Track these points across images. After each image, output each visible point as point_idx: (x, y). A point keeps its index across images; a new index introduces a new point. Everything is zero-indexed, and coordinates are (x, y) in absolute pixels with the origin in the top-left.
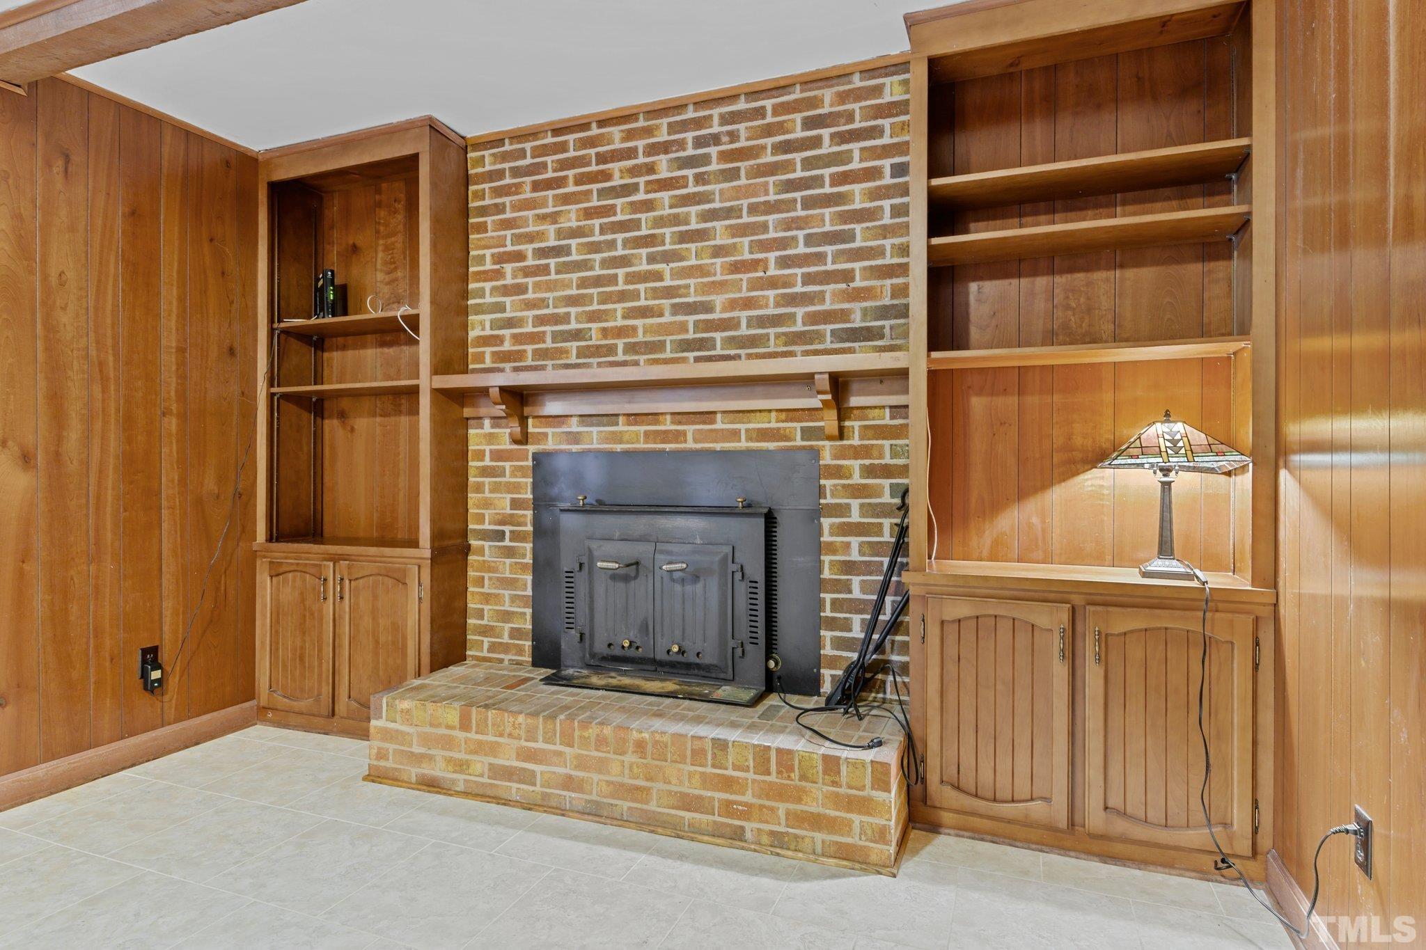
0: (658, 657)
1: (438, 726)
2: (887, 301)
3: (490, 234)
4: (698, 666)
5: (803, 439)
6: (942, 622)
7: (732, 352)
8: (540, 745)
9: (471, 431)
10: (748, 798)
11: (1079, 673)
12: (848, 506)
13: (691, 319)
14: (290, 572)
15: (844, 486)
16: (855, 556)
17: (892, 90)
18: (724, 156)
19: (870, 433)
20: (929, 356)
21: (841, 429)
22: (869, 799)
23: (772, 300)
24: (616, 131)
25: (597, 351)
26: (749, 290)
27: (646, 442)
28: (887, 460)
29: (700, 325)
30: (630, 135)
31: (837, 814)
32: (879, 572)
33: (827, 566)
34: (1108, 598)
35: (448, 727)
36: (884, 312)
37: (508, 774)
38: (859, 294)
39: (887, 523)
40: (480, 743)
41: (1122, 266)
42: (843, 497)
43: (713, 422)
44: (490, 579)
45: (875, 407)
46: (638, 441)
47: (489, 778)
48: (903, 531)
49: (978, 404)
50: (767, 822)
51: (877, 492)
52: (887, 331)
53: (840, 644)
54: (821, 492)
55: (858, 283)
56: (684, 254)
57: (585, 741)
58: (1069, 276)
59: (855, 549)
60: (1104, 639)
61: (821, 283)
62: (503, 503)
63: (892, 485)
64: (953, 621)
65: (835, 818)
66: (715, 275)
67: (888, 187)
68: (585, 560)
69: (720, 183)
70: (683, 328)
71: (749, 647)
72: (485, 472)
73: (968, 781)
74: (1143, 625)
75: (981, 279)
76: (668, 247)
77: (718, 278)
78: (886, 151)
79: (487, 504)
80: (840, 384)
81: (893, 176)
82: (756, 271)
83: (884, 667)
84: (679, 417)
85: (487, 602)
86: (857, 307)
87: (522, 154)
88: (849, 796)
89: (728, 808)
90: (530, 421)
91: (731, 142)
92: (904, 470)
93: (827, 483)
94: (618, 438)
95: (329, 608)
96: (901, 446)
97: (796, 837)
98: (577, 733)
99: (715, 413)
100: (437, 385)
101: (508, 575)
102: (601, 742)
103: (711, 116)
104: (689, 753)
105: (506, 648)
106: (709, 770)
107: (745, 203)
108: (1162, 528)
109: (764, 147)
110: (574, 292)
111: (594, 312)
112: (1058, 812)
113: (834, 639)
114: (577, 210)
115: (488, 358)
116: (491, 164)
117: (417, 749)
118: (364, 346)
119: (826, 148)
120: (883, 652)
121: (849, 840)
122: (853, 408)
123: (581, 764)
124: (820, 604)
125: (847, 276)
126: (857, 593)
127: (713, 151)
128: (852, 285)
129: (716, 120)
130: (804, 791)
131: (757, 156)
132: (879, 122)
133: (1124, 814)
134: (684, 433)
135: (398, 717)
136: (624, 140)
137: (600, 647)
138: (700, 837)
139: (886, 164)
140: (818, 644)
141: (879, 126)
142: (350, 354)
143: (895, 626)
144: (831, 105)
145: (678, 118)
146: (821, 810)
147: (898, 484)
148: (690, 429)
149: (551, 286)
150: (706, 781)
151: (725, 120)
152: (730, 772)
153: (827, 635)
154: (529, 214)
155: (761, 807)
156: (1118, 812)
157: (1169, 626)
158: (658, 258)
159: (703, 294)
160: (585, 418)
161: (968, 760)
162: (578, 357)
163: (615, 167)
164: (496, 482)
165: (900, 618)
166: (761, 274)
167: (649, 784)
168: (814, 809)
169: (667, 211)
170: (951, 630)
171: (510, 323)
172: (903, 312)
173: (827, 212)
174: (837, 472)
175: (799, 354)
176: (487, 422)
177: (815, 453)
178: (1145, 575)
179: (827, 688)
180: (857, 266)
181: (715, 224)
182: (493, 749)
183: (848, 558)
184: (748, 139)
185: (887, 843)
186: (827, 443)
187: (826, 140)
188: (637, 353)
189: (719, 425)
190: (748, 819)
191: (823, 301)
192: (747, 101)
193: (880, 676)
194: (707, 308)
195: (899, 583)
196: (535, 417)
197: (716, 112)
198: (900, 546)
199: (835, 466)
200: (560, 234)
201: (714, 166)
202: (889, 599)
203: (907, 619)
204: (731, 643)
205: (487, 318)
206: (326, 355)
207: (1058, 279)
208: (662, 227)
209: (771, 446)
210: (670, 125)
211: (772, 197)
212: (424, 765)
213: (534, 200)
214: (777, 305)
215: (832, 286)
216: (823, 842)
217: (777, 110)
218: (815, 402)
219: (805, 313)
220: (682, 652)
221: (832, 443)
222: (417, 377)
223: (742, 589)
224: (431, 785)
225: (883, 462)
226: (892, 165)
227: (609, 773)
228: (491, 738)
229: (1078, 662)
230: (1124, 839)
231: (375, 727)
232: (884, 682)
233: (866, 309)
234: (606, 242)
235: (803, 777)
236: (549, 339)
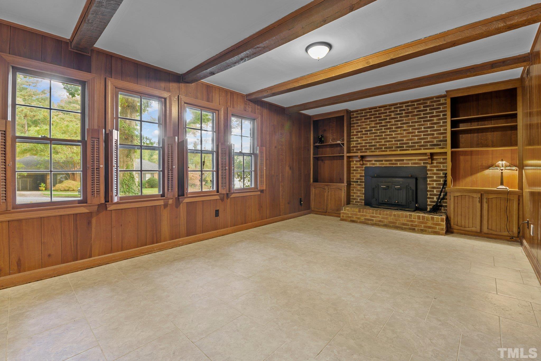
0: (393, 203)
1: (354, 212)
2: (442, 139)
3: (355, 128)
4: (401, 205)
5: (423, 164)
6: (454, 196)
7: (408, 148)
8: (375, 215)
9: (351, 163)
10: (416, 223)
11: (482, 205)
12: (433, 177)
13: (399, 142)
14: (318, 187)
15: (432, 173)
16: (435, 185)
17: (442, 101)
18: (406, 113)
19: (438, 163)
20: (451, 150)
21: (432, 162)
22: (440, 224)
23: (416, 139)
24: (382, 109)
25: (378, 148)
26: (411, 137)
27: (389, 165)
28: (442, 168)
29: (401, 144)
30: (385, 110)
31: (434, 226)
32: (440, 189)
33: (428, 187)
34: (488, 192)
35: (356, 212)
36: (441, 141)
37: (368, 220)
38: (435, 138)
39: (442, 180)
40: (363, 215)
41: (493, 132)
42: (432, 175)
43: (404, 161)
44: (355, 190)
45: (439, 158)
46: (387, 165)
47: (364, 220)
48: (445, 181)
49: (462, 158)
50: (420, 227)
51: (440, 174)
52: (442, 144)
53: (431, 202)
54: (427, 174)
55: (435, 136)
56: (397, 131)
57: (383, 214)
58: (482, 134)
59: (435, 184)
60: (488, 199)
61: (427, 136)
62: (358, 176)
63: (443, 173)
64: (457, 196)
65: (433, 227)
66: (404, 134)
67: (442, 118)
68: (377, 186)
69: (405, 118)
70: (397, 144)
71: (412, 202)
72: (354, 170)
73: (459, 224)
74: (496, 197)
75: (462, 134)
76: (394, 129)
77: (405, 135)
78: (441, 112)
79: (355, 176)
80: (432, 154)
81: (443, 116)
82: (413, 134)
83: (441, 206)
84: (396, 160)
85: (355, 194)
86: (435, 140)
87: (362, 113)
88: (436, 223)
89: (412, 225)
90: (364, 161)
91: (407, 110)
92: (446, 170)
93: (429, 172)
94: (383, 164)
95: (326, 194)
96: (445, 166)
97: (426, 230)
98: (382, 213)
99: (404, 160)
100: (347, 155)
101: (359, 189)
102: (387, 214)
103: (403, 106)
104: (404, 216)
105: (359, 202)
106: (408, 219)
107: (410, 121)
108: (501, 180)
109: (415, 111)
110: (373, 138)
111: (377, 141)
112: (478, 229)
113: (430, 201)
114: (374, 123)
115: (355, 150)
116: (355, 115)
117: (350, 215)
118: (327, 148)
119: (428, 111)
120: (441, 203)
121: (436, 230)
122: (434, 159)
123: (383, 218)
124: (427, 195)
125: (433, 134)
126: (435, 192)
127: (404, 112)
128: (434, 136)
129: (404, 106)
130: (427, 222)
131: (413, 113)
132: (440, 106)
133: (492, 230)
134: (397, 163)
135: (346, 210)
136: (384, 110)
137: (380, 201)
138: (407, 230)
139: (441, 114)
140: (427, 202)
141: (440, 107)
142: (324, 149)
143: (443, 198)
144: (429, 104)
145: (396, 106)
146: (430, 225)
147: (444, 173)
148: (399, 163)
149: (368, 137)
150: (408, 221)
151: (406, 106)
152: (412, 219)
153: (429, 200)
154: (364, 124)
155: (419, 225)
156: (490, 230)
157: (501, 197)
158: (392, 131)
159: (401, 138)
160: (376, 161)
161: (459, 221)
162: (374, 150)
163: (382, 115)
164: (356, 172)
165: (445, 197)
166: (414, 134)
167: (396, 221)
168: (429, 225)
169: (394, 123)
170: (456, 198)
171: (359, 144)
172: (446, 141)
173: (428, 123)
174: (431, 170)
175: (422, 149)
176: (355, 162)
177: (426, 167)
178: (497, 188)
179: (428, 210)
180: (435, 133)
181: (404, 125)
182: (365, 216)
183: (433, 186)
184: (411, 110)
185: (444, 231)
186: (429, 165)
187: (428, 110)
188: (387, 149)
189: (405, 162)
190: (416, 227)
191: (428, 139)
192: (411, 103)
193: (440, 208)
194: (403, 140)
195: (444, 191)
196: (365, 161)
197: (404, 105)
198: (445, 183)
199: (430, 169)
200: (370, 127)
201: (404, 115)
202: (442, 194)
203: (446, 197)
204: (408, 201)
205: (355, 143)
206: (319, 149)
207: (479, 134)
208: (392, 126)
209: (416, 165)
210: (394, 107)
211: (416, 120)
212: (351, 218)
213: (365, 121)
214: (417, 140)
215: (430, 136)
216: (431, 231)
217: (417, 104)
218: (427, 158)
219: (424, 141)
220: (398, 202)
221: (430, 165)
222: (344, 154)
223: (411, 191)
224: (353, 221)
225: (441, 168)
226: (442, 114)
227: (388, 219)
228: (365, 214)
229: (482, 203)
230: (491, 234)
231: (342, 212)
232: (441, 209)
233: (437, 140)
234: (380, 129)
235: (427, 220)
236: (368, 146)
